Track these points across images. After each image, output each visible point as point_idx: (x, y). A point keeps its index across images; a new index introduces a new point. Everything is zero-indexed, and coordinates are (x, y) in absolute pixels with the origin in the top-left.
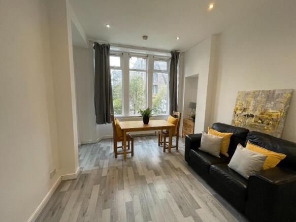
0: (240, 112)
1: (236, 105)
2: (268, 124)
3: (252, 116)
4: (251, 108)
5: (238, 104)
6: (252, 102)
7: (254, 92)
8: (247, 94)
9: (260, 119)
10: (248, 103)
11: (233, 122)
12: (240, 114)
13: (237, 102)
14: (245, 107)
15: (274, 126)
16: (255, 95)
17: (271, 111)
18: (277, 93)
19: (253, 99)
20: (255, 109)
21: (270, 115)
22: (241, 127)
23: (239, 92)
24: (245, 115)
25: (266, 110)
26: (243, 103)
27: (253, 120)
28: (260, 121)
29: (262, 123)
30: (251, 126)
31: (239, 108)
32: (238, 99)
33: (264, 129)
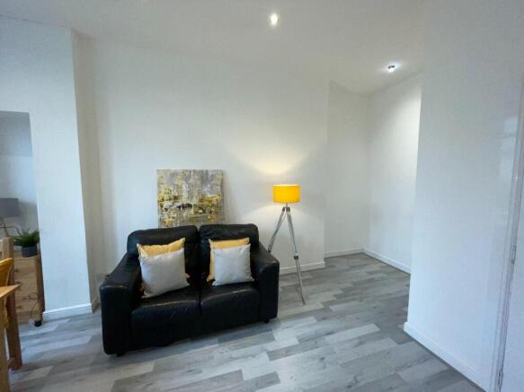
0: (170, 203)
1: (160, 192)
2: (211, 212)
3: (189, 206)
4: (185, 195)
5: (163, 190)
6: (184, 187)
7: (183, 172)
8: (174, 175)
9: (200, 208)
10: (178, 187)
11: (162, 221)
12: (171, 206)
13: (159, 186)
14: (177, 194)
15: (216, 213)
16: (186, 175)
17: (209, 196)
18: (210, 174)
19: (184, 182)
20: (191, 196)
21: (210, 201)
22: (178, 225)
23: (158, 171)
24: (179, 207)
25: (204, 196)
26: (172, 189)
27: (192, 211)
28: (201, 211)
29: (204, 212)
30: (191, 219)
31: (166, 197)
32: (160, 184)
33: (209, 220)
